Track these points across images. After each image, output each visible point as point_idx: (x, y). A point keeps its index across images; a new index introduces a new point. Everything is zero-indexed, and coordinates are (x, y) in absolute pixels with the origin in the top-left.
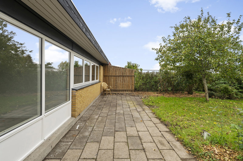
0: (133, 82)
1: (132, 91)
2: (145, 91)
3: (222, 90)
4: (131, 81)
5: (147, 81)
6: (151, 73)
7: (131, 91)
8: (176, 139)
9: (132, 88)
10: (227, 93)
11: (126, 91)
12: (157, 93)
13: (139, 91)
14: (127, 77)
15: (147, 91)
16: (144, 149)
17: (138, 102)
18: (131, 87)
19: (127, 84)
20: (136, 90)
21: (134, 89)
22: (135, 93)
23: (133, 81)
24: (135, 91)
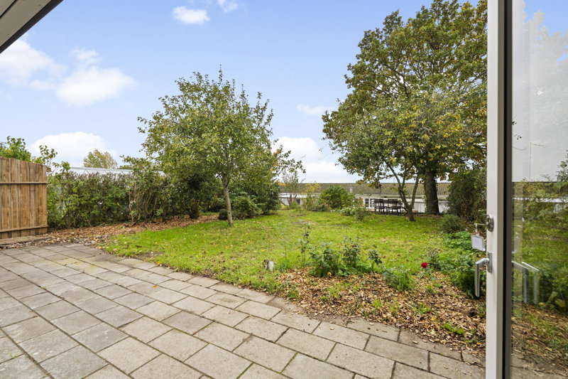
0: (41, 204)
1: (37, 231)
2: (88, 226)
3: (240, 206)
4: (33, 200)
5: (92, 197)
6: (103, 176)
7: (33, 232)
8: (240, 287)
9: (37, 223)
10: (246, 209)
11: (13, 234)
12: (128, 226)
13: (64, 227)
14: (16, 189)
15: (94, 224)
16: (214, 321)
17: (94, 256)
18: (33, 221)
19: (15, 212)
20: (53, 226)
21: (46, 225)
22: (55, 236)
23: (41, 199)
24: (49, 232)
